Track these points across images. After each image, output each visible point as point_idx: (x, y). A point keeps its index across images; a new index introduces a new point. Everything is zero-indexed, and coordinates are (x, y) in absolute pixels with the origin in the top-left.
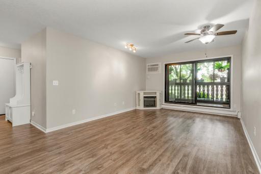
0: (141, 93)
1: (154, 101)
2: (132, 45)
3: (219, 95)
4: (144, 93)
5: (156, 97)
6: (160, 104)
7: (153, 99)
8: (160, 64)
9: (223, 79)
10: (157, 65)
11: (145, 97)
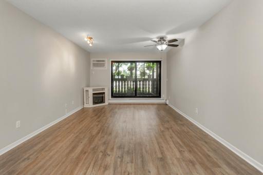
0: (89, 90)
1: (103, 97)
2: (91, 38)
3: (147, 88)
4: (93, 89)
5: (104, 93)
6: (108, 99)
7: (101, 96)
8: (106, 60)
9: (149, 76)
10: (104, 61)
11: (94, 94)
